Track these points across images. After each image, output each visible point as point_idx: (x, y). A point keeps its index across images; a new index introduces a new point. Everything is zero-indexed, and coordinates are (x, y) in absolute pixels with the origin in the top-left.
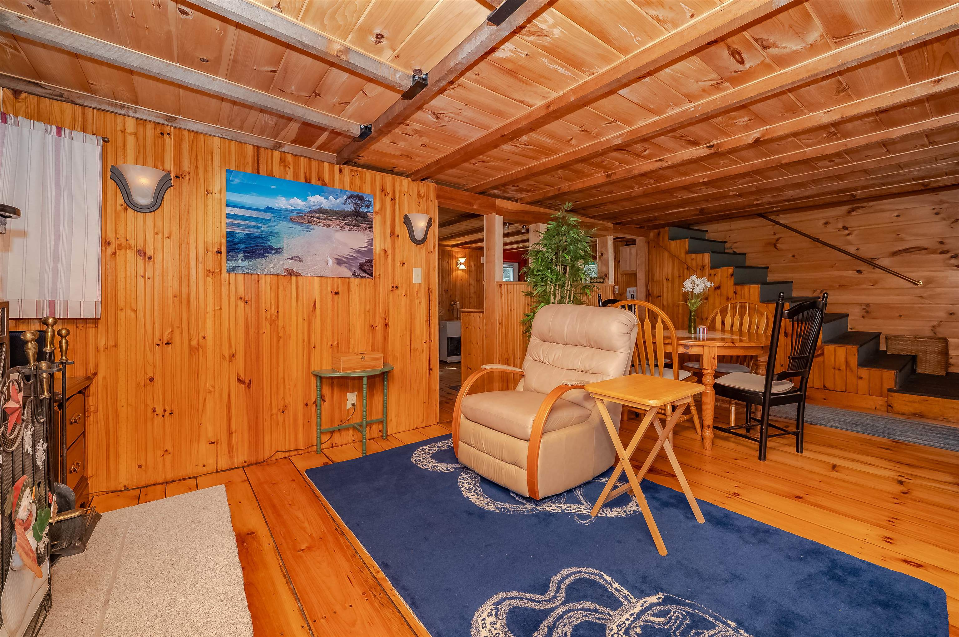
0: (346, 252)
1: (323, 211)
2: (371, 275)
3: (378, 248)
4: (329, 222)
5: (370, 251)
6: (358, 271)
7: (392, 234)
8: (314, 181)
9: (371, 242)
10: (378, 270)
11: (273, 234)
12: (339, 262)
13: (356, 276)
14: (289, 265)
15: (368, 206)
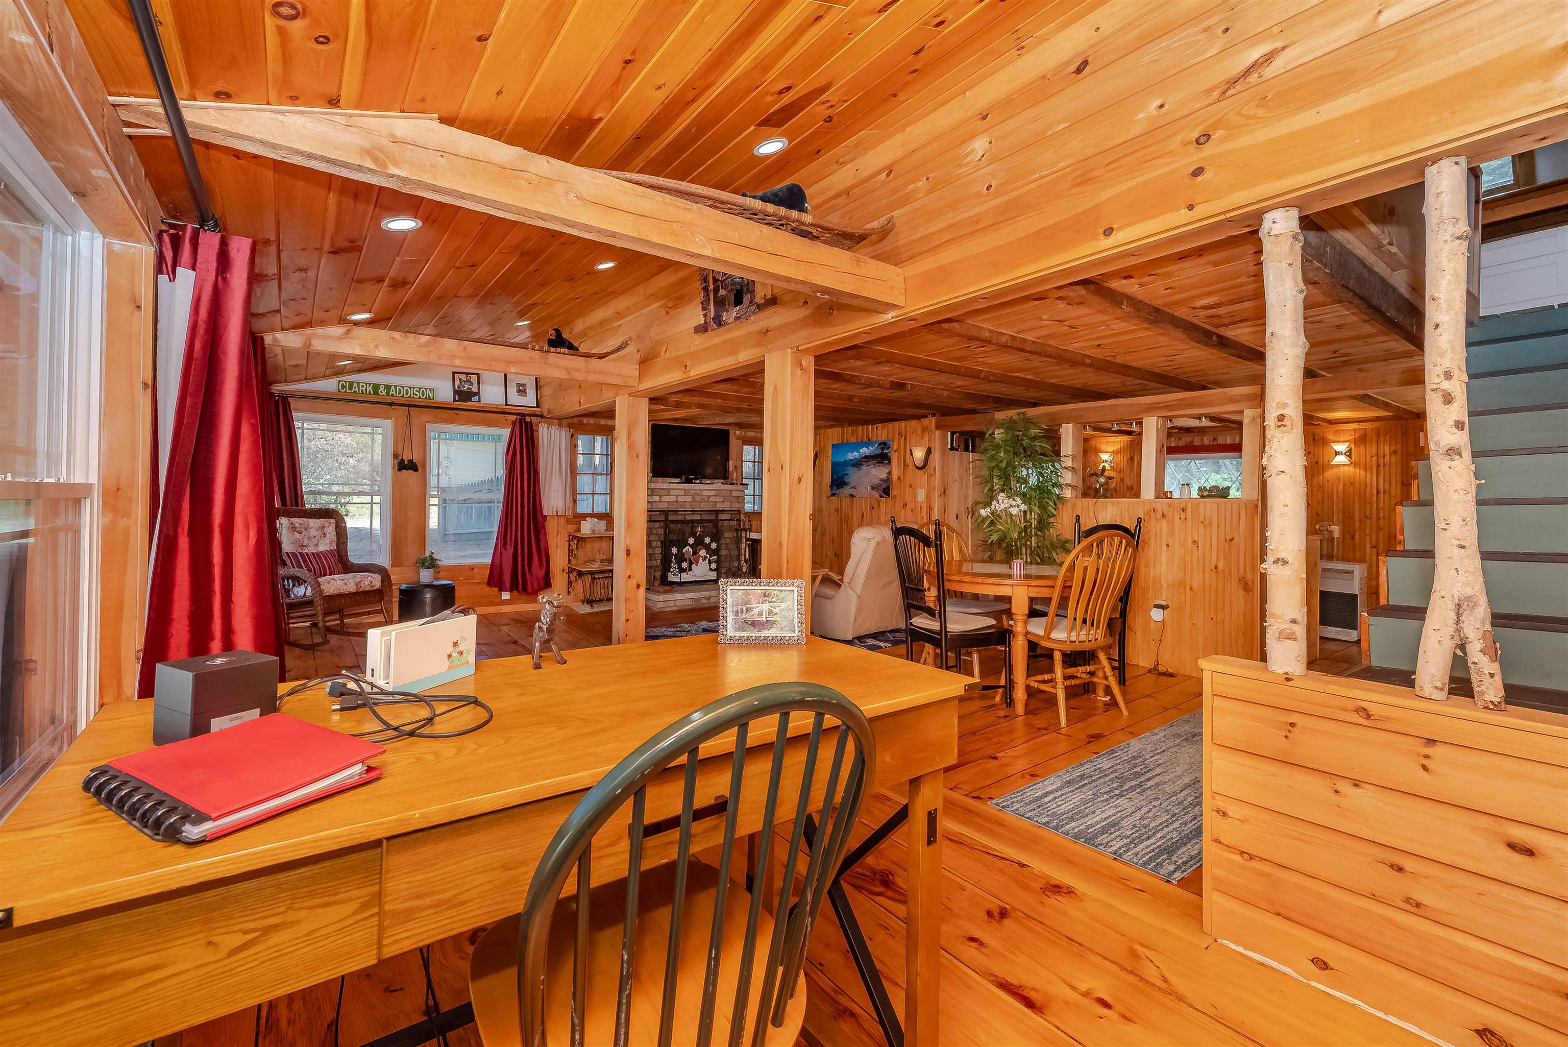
0: (877, 481)
1: (866, 457)
2: (889, 496)
3: (895, 476)
4: (869, 463)
5: (888, 480)
6: (882, 494)
7: (904, 464)
8: (865, 440)
9: (890, 473)
10: (894, 492)
11: (846, 474)
12: (873, 488)
13: (881, 497)
14: (852, 491)
15: (888, 448)
